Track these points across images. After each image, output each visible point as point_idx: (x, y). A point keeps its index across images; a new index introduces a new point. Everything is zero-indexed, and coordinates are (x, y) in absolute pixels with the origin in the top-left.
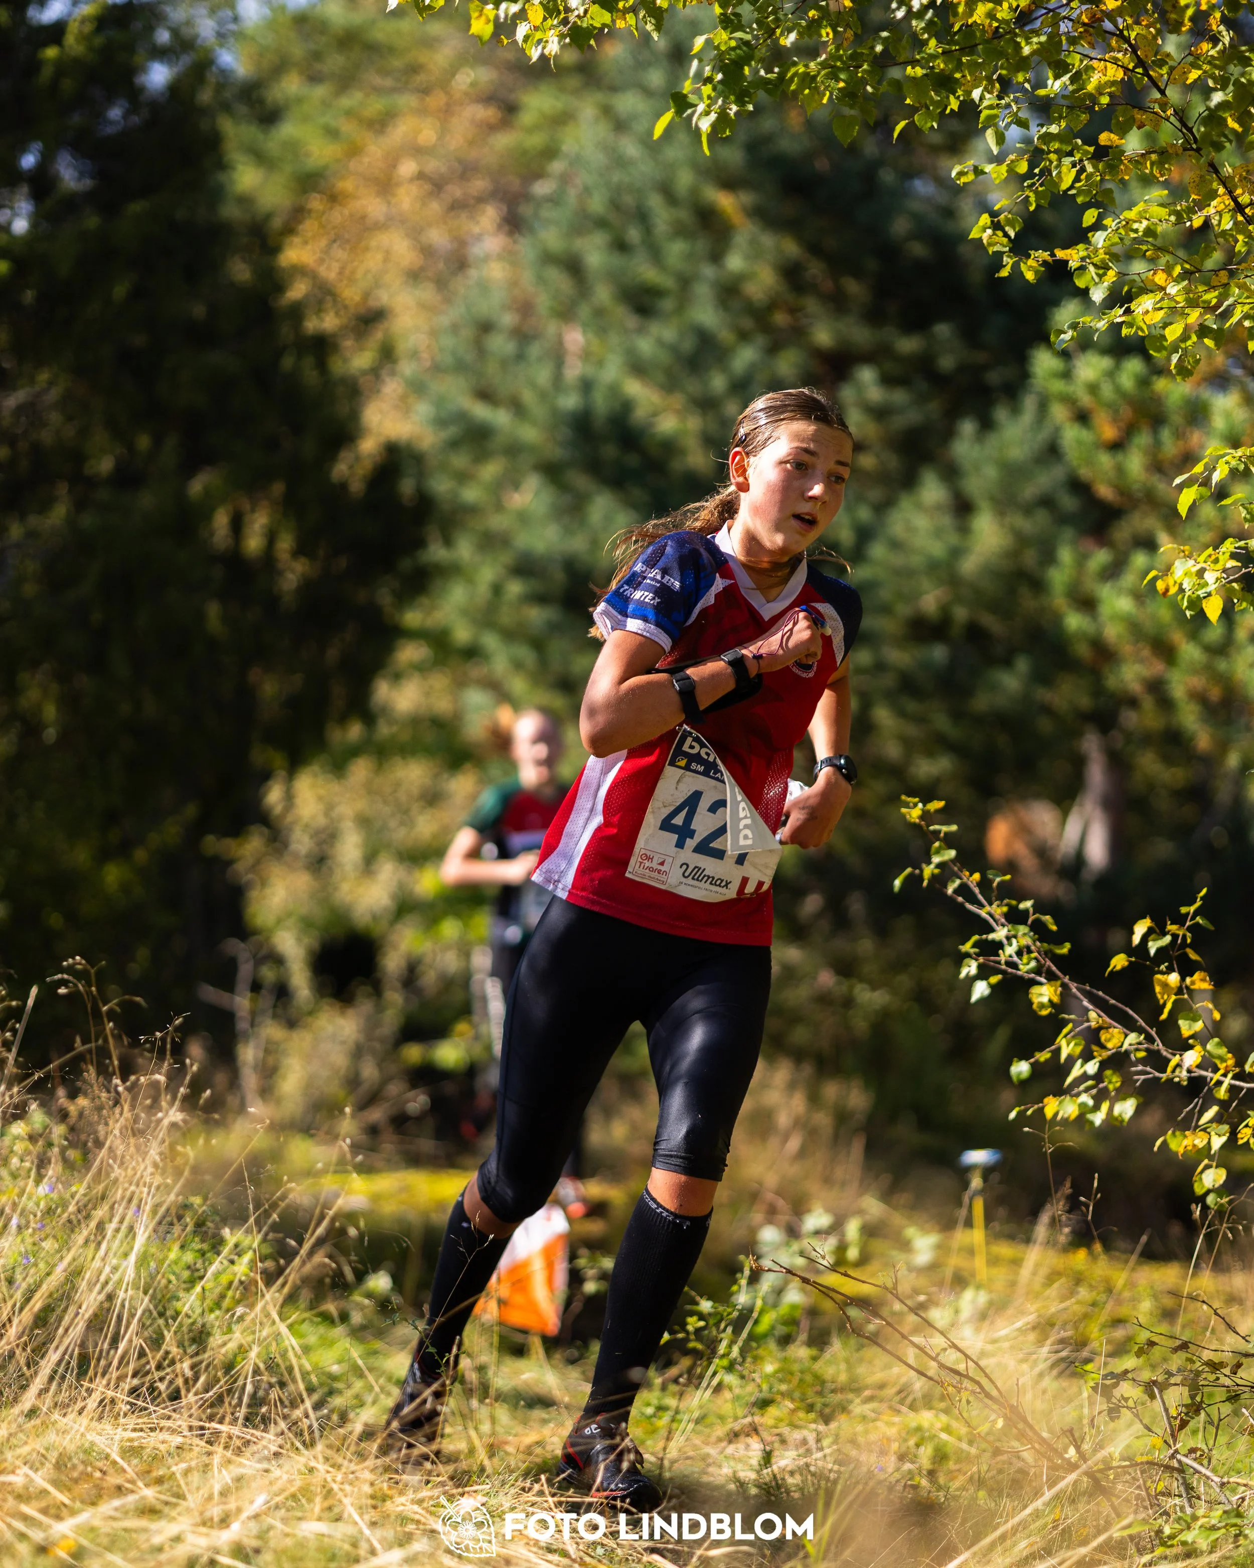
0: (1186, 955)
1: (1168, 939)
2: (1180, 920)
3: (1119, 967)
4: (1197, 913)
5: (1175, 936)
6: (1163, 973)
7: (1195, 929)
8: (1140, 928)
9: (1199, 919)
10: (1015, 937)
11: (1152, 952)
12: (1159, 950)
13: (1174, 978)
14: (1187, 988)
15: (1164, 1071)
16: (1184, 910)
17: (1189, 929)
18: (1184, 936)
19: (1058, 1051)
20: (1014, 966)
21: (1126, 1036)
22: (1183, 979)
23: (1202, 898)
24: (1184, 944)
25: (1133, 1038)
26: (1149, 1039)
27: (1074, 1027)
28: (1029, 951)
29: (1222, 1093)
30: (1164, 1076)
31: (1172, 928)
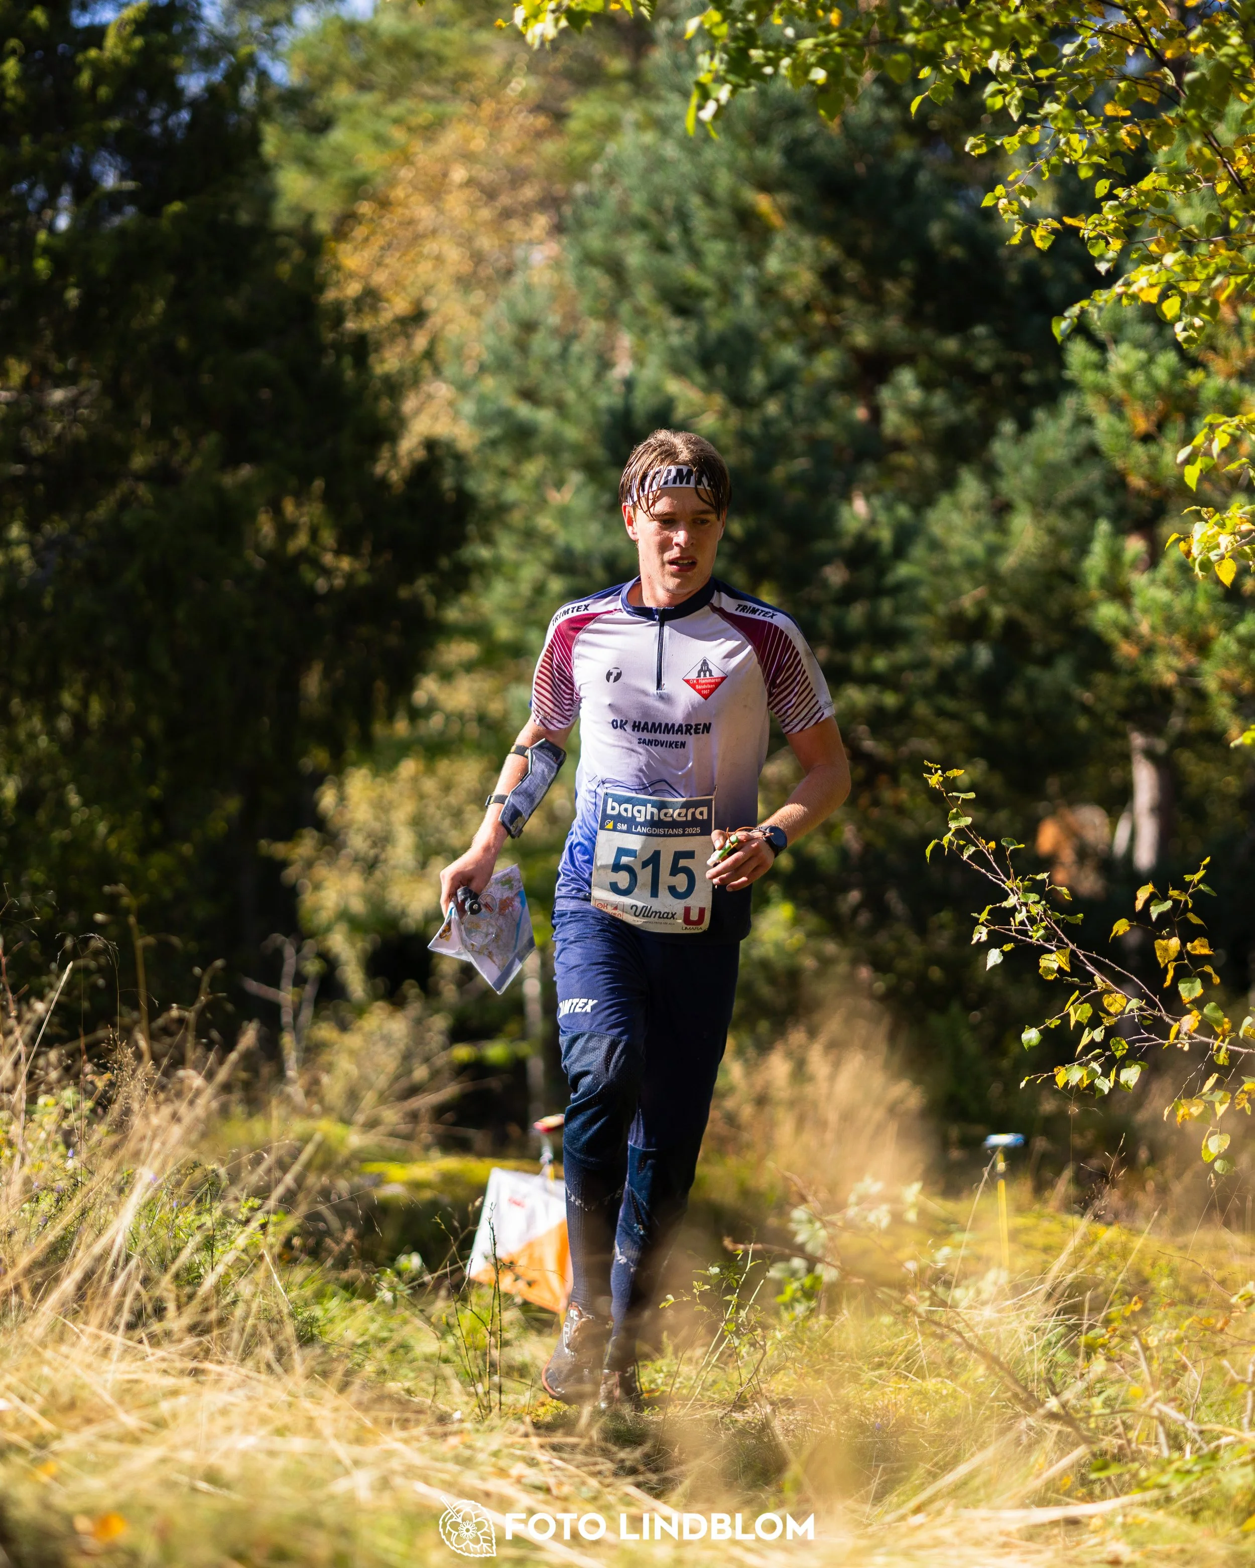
0: (1187, 921)
1: (1169, 904)
2: (1183, 887)
3: (1121, 933)
4: (1200, 881)
5: (1176, 902)
6: (1163, 938)
7: (1198, 896)
8: (1143, 894)
9: (1201, 886)
10: (1026, 904)
11: (1154, 917)
12: (1160, 915)
13: (1174, 943)
14: (1188, 952)
15: (1167, 1038)
16: (1188, 878)
17: (1191, 896)
18: (1186, 902)
19: (1066, 1018)
20: (1025, 933)
21: (1129, 1001)
22: (1183, 944)
23: (1205, 867)
24: (1186, 909)
25: (1135, 1003)
26: (1152, 1004)
27: (1081, 994)
28: (1042, 920)
29: (1222, 1059)
30: (1166, 1043)
31: (1173, 893)
